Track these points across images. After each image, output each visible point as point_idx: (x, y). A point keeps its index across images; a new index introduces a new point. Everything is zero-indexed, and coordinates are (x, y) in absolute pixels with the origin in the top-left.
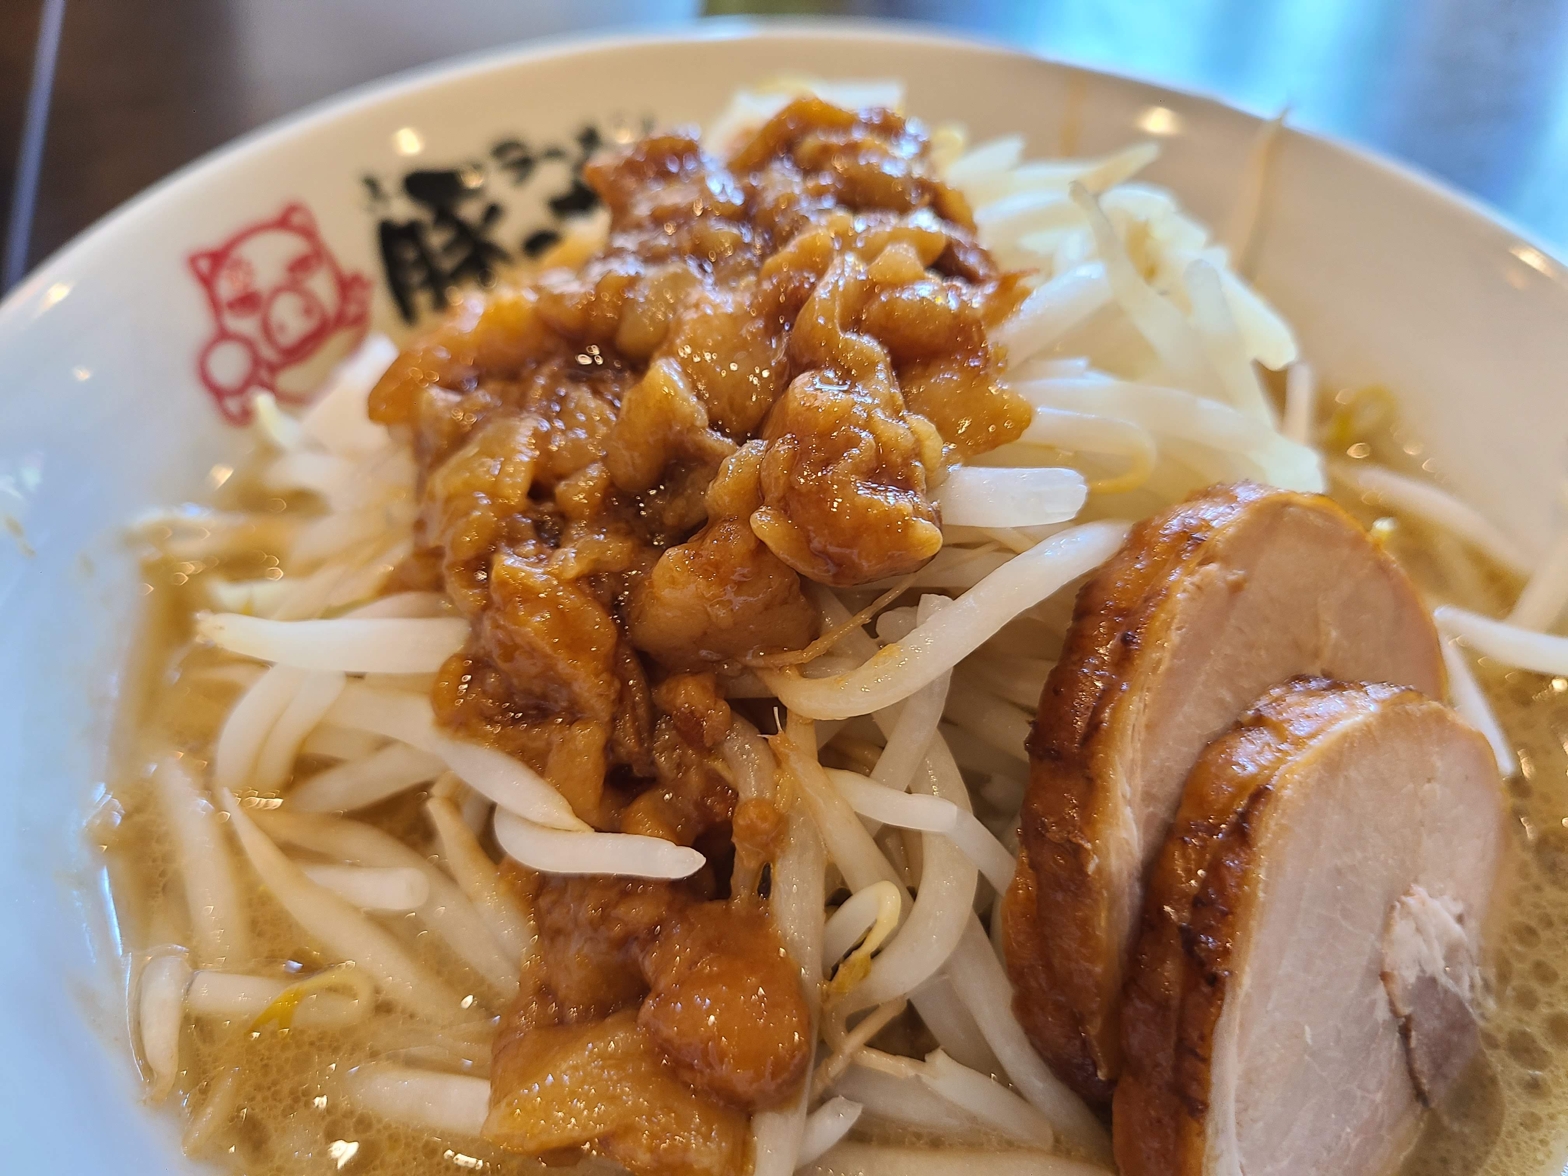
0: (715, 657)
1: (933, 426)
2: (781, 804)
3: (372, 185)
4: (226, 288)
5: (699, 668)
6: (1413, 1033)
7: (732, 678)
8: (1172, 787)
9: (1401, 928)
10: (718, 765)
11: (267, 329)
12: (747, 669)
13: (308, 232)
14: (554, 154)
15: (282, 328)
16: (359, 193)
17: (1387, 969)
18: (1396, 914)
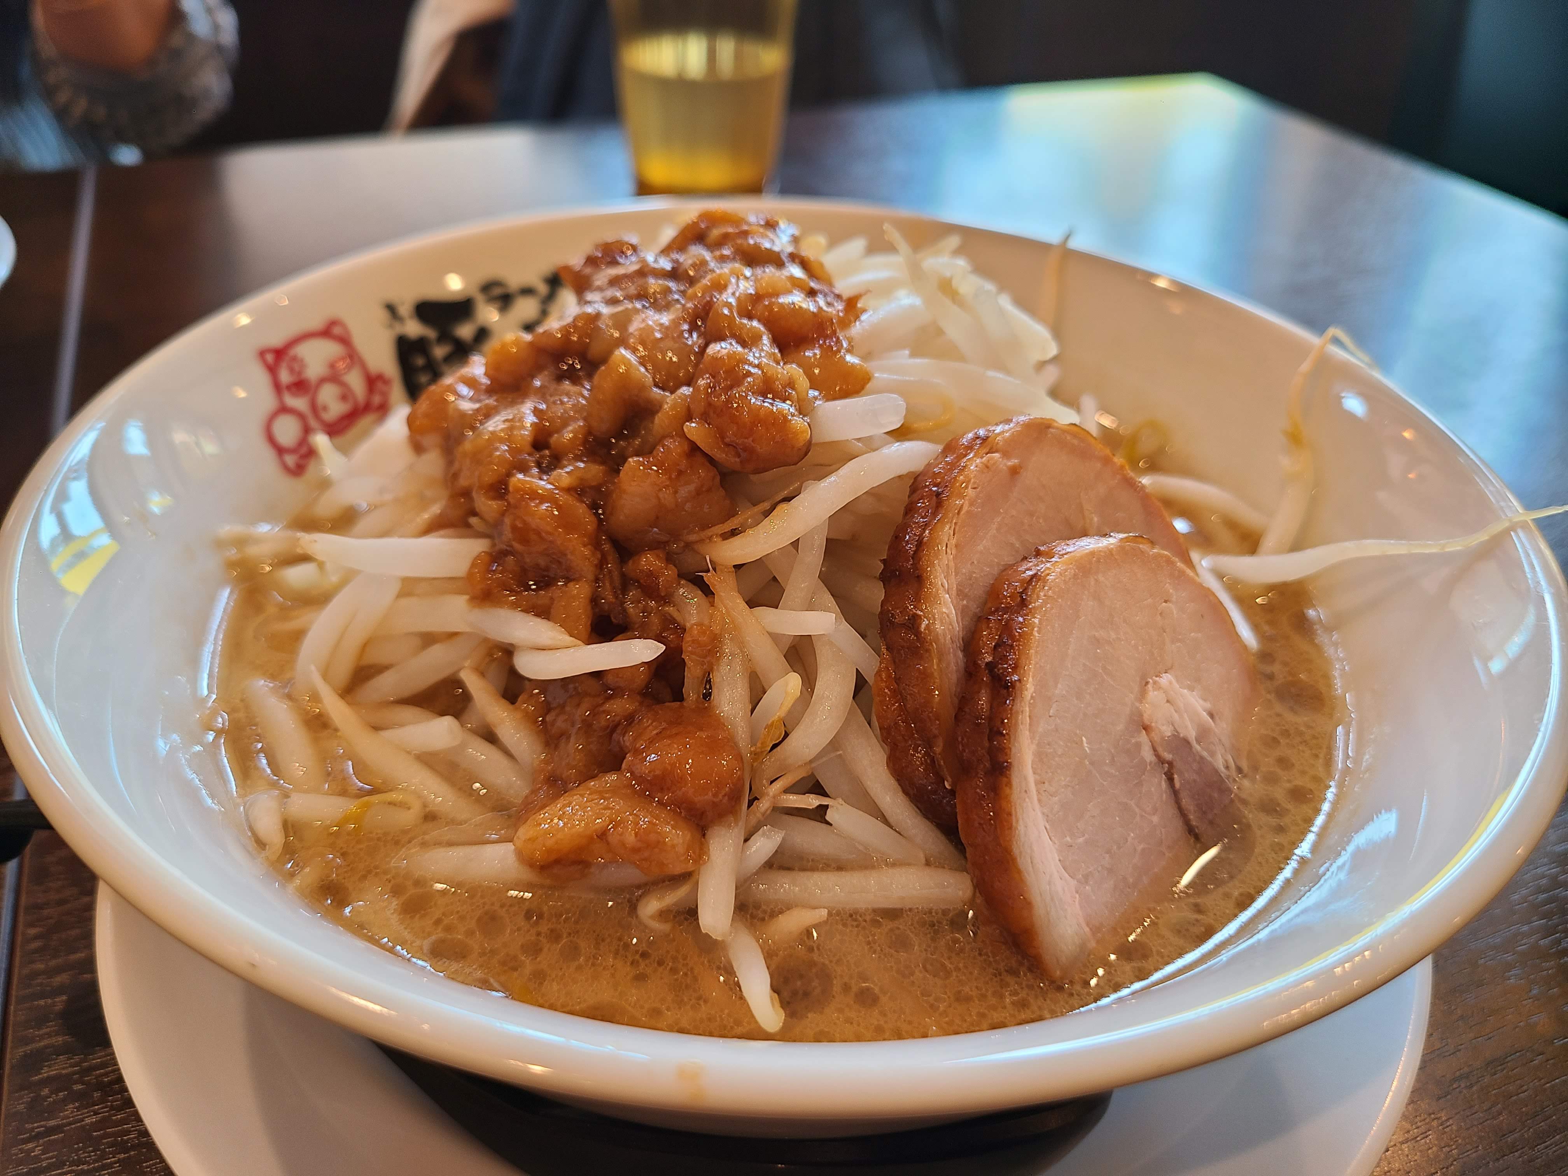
0: (664, 538)
1: (801, 370)
2: (716, 629)
3: (391, 309)
4: (285, 377)
5: (655, 546)
6: (1176, 776)
7: (677, 554)
8: (979, 591)
9: (1153, 695)
10: (670, 609)
11: (314, 407)
12: (688, 545)
13: (345, 340)
14: (527, 291)
15: (325, 408)
16: (382, 315)
17: (1147, 722)
18: (1150, 686)
